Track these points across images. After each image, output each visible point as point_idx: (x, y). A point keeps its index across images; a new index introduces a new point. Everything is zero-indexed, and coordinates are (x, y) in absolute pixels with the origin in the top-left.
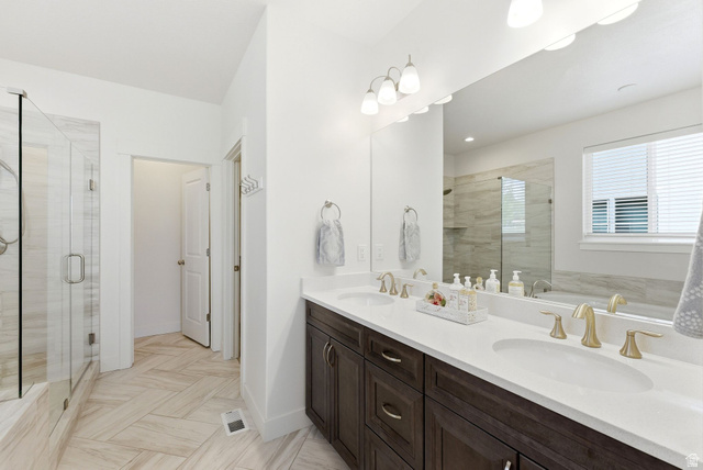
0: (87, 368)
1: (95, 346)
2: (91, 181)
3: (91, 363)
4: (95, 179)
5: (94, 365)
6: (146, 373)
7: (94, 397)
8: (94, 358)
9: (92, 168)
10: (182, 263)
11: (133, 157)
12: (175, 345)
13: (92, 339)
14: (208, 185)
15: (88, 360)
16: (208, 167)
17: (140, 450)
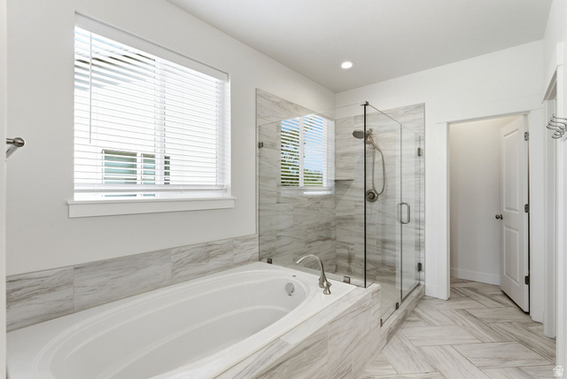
0: (415, 288)
1: (422, 273)
2: (419, 149)
3: (419, 285)
4: (422, 147)
5: (421, 287)
6: (457, 310)
7: (417, 310)
8: (422, 283)
9: (420, 139)
10: (499, 217)
11: (449, 124)
12: (491, 297)
13: (420, 267)
14: (527, 135)
15: (418, 282)
16: (526, 114)
17: (436, 370)
